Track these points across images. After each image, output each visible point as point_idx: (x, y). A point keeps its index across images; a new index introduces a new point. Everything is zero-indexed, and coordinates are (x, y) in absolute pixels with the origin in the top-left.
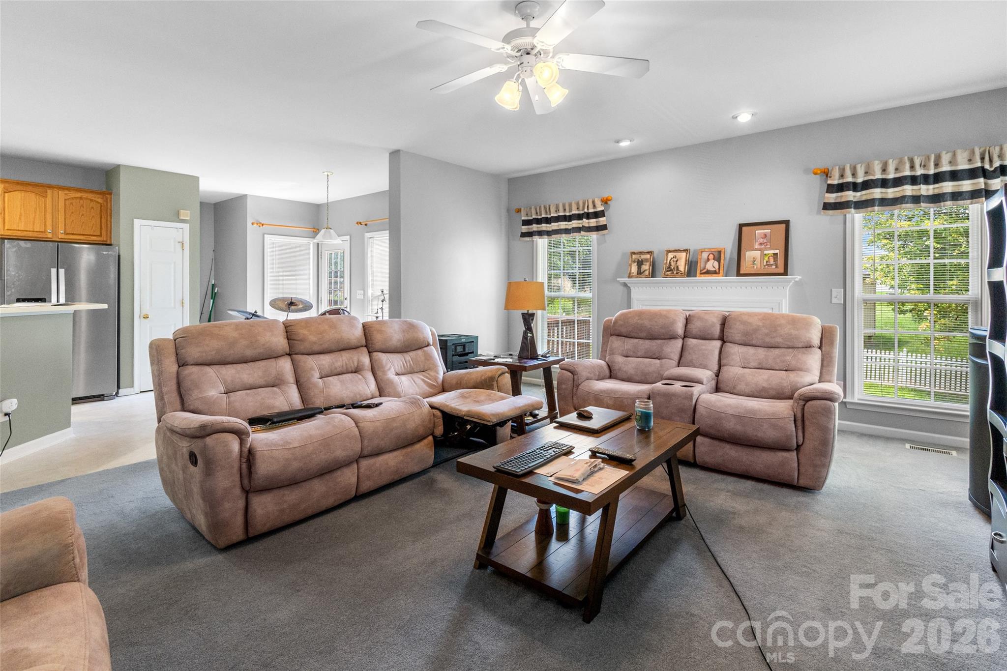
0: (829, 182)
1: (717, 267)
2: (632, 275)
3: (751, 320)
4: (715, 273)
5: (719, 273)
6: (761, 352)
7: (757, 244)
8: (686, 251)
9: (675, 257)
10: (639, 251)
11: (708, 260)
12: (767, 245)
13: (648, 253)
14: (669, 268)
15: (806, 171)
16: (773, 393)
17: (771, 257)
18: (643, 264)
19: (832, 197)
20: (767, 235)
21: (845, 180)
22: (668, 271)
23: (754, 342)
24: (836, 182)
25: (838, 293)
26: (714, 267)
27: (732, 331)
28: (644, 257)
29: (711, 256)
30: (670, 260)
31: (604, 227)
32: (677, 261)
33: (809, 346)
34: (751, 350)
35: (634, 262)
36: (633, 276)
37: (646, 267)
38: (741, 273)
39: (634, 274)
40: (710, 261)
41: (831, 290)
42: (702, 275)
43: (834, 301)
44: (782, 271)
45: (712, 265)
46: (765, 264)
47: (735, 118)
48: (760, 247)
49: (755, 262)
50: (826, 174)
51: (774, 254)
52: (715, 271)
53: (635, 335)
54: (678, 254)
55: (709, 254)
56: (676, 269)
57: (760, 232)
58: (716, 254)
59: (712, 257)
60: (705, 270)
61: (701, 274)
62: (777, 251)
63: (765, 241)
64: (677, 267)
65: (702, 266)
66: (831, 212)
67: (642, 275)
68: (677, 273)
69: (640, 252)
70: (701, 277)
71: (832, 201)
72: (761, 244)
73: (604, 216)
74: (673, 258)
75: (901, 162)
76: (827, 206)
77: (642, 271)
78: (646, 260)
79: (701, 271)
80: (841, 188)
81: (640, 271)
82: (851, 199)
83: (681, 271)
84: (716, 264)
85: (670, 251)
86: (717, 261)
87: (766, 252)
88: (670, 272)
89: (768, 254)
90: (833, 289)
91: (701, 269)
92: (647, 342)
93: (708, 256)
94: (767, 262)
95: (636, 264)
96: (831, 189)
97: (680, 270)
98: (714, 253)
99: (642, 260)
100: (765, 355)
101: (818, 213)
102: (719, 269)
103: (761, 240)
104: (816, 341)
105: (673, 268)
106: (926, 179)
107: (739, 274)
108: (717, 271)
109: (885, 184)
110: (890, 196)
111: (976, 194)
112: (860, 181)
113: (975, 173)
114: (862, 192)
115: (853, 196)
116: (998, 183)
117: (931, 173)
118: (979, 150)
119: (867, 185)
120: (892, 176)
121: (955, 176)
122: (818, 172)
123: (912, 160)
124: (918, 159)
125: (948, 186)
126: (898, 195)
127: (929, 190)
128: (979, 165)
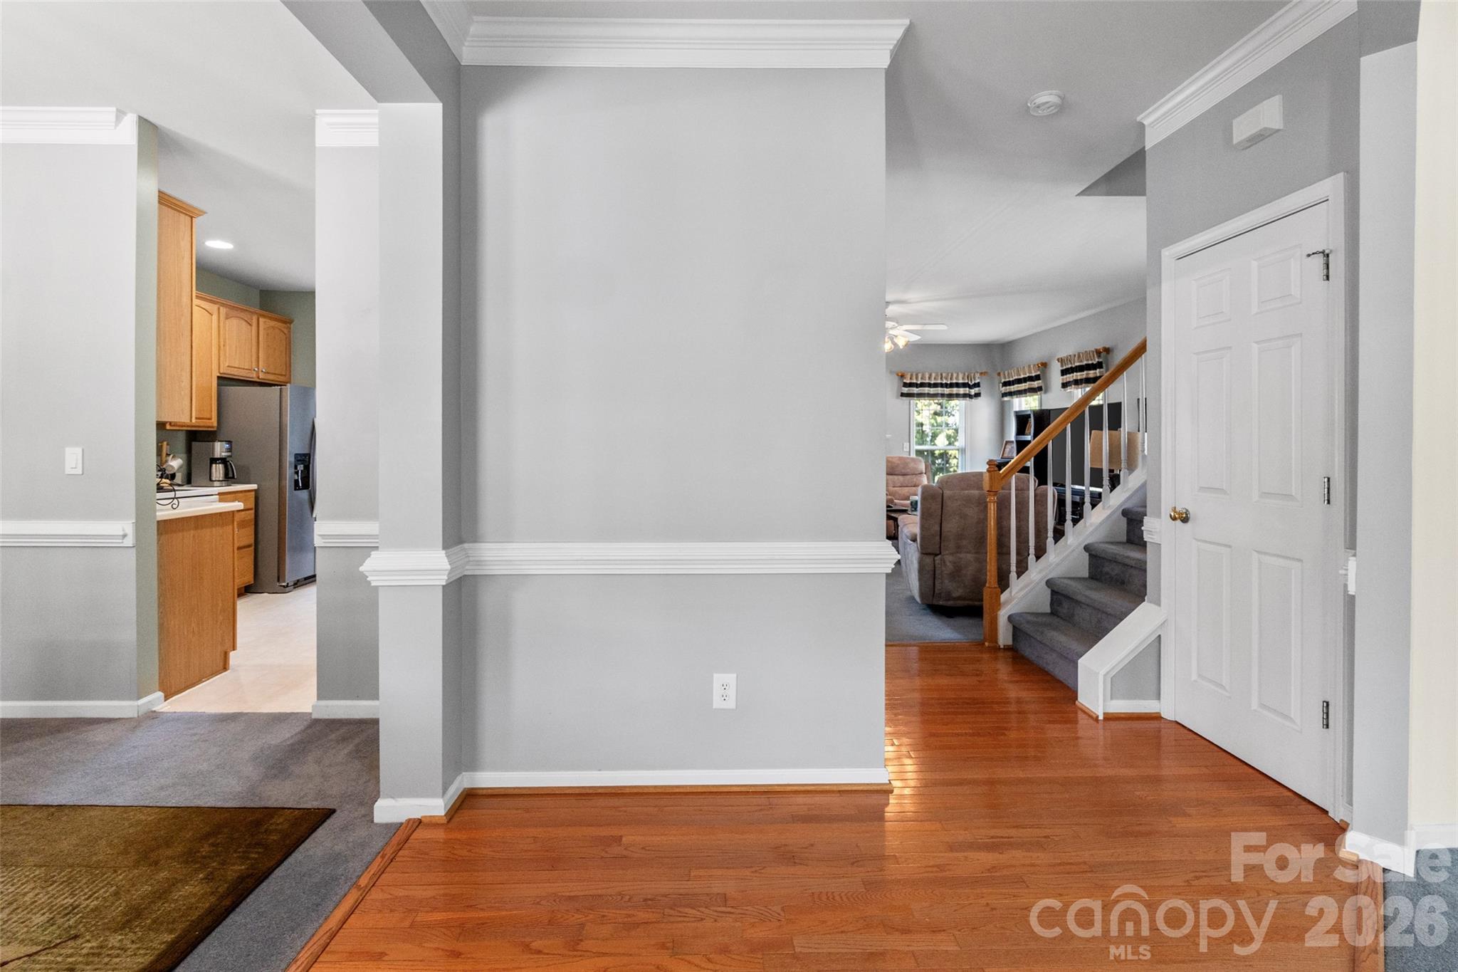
0: (905, 381)
3: (894, 460)
6: (901, 478)
15: (891, 372)
19: (905, 390)
21: (913, 381)
23: (896, 473)
24: (908, 382)
25: (906, 445)
33: (921, 473)
34: (896, 477)
41: (903, 444)
43: (905, 450)
50: (902, 376)
66: (904, 398)
71: (905, 392)
75: (937, 375)
76: (903, 395)
80: (911, 385)
82: (915, 392)
96: (905, 385)
100: (904, 480)
101: (897, 398)
104: (924, 471)
106: (946, 386)
109: (930, 385)
110: (932, 392)
111: (965, 396)
112: (919, 382)
113: (965, 385)
114: (920, 389)
115: (915, 390)
116: (973, 392)
117: (949, 382)
118: (966, 374)
119: (922, 385)
120: (932, 382)
121: (957, 385)
122: (898, 375)
123: (941, 375)
124: (944, 375)
125: (955, 390)
126: (936, 392)
127: (947, 391)
128: (967, 381)
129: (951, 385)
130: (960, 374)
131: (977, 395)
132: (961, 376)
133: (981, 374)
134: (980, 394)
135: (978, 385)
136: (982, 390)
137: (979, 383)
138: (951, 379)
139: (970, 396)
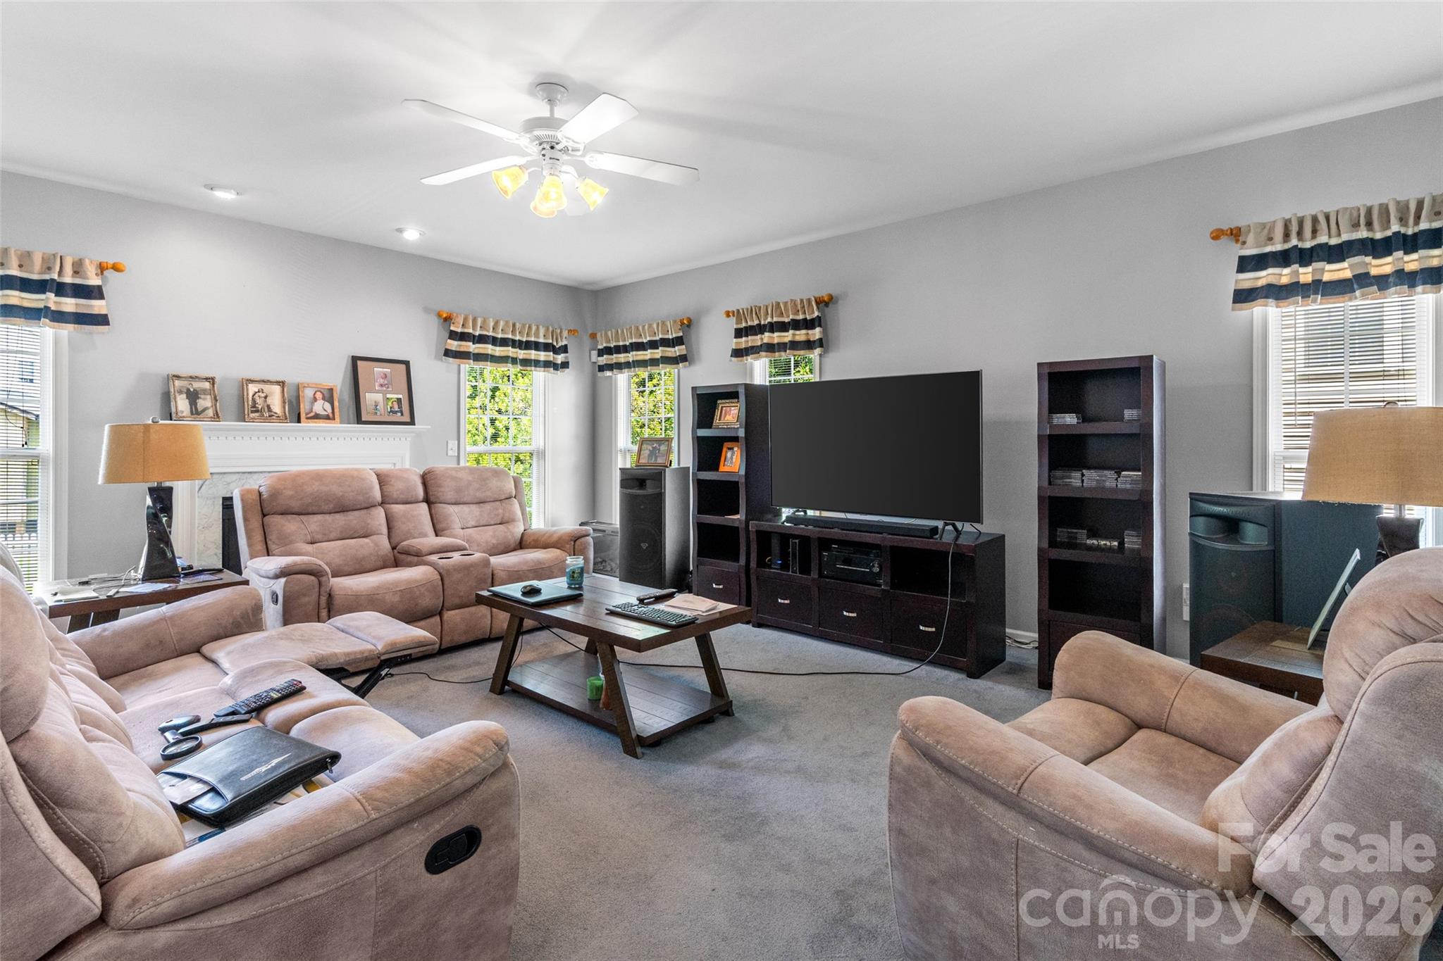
0: (452, 328)
1: (330, 410)
2: (180, 414)
4: (327, 418)
5: (334, 419)
6: (474, 509)
7: (377, 384)
8: (282, 384)
9: (261, 391)
10: (190, 375)
11: (315, 399)
12: (388, 388)
13: (207, 379)
14: (254, 407)
15: (427, 310)
16: (502, 548)
17: (394, 403)
18: (199, 398)
19: (454, 345)
20: (388, 375)
21: (466, 331)
22: (252, 412)
24: (459, 330)
25: (453, 444)
26: (325, 410)
27: (442, 489)
28: (197, 385)
29: (319, 395)
30: (253, 396)
31: (102, 320)
32: (266, 397)
34: (466, 509)
35: (180, 392)
36: (184, 417)
37: (204, 402)
38: (363, 419)
39: (184, 414)
40: (318, 402)
41: (447, 442)
42: (309, 421)
43: (450, 453)
44: (408, 420)
45: (321, 407)
46: (389, 410)
47: (400, 231)
48: (380, 388)
49: (378, 407)
50: (451, 319)
51: (398, 399)
52: (328, 415)
53: (315, 509)
54: (266, 388)
55: (316, 392)
56: (266, 410)
57: (379, 370)
58: (326, 393)
59: (321, 396)
60: (312, 414)
61: (308, 418)
62: (400, 396)
63: (386, 382)
64: (269, 407)
65: (308, 407)
66: (449, 359)
67: (201, 416)
68: (270, 416)
69: (191, 377)
70: (309, 423)
71: (453, 349)
72: (381, 385)
73: (101, 297)
74: (259, 392)
76: (448, 353)
77: (199, 410)
78: (204, 391)
79: (307, 414)
80: (463, 337)
81: (196, 409)
82: (471, 350)
83: (276, 413)
84: (328, 406)
85: (252, 381)
86: (328, 402)
87: (389, 396)
88: (257, 414)
89: (391, 399)
90: (449, 442)
91: (307, 411)
92: (338, 516)
93: (315, 394)
94: (391, 408)
95: (184, 396)
96: (453, 335)
97: (274, 411)
98: (322, 391)
99: (194, 390)
100: (480, 512)
101: (437, 358)
102: (333, 412)
103: (382, 381)
105: (260, 407)
106: (520, 345)
107: (359, 421)
108: (331, 416)
109: (495, 341)
110: (497, 354)
111: (547, 364)
112: (477, 334)
113: (547, 347)
114: (477, 345)
115: (471, 347)
116: (560, 358)
117: (524, 340)
118: (551, 329)
119: (482, 339)
120: (500, 336)
121: (537, 346)
122: (439, 315)
123: (514, 325)
124: (518, 325)
125: (533, 354)
126: (503, 354)
127: (522, 354)
128: (551, 341)
129: (527, 345)
130: (541, 327)
131: (565, 365)
132: (542, 331)
133: (570, 331)
134: (568, 363)
135: (564, 349)
136: (571, 356)
137: (566, 346)
138: (528, 335)
139: (556, 366)
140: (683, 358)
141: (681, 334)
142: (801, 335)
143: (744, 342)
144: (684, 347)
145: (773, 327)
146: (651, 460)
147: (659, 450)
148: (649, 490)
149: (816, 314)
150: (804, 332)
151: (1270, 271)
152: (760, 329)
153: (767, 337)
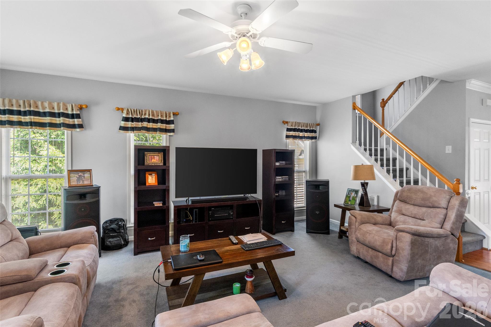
140: (81, 126)
141: (78, 112)
142: (164, 126)
143: (129, 124)
144: (80, 120)
145: (149, 120)
146: (80, 182)
147: (84, 177)
148: (89, 199)
149: (172, 119)
150: (165, 125)
151: (292, 132)
152: (142, 120)
153: (145, 124)
